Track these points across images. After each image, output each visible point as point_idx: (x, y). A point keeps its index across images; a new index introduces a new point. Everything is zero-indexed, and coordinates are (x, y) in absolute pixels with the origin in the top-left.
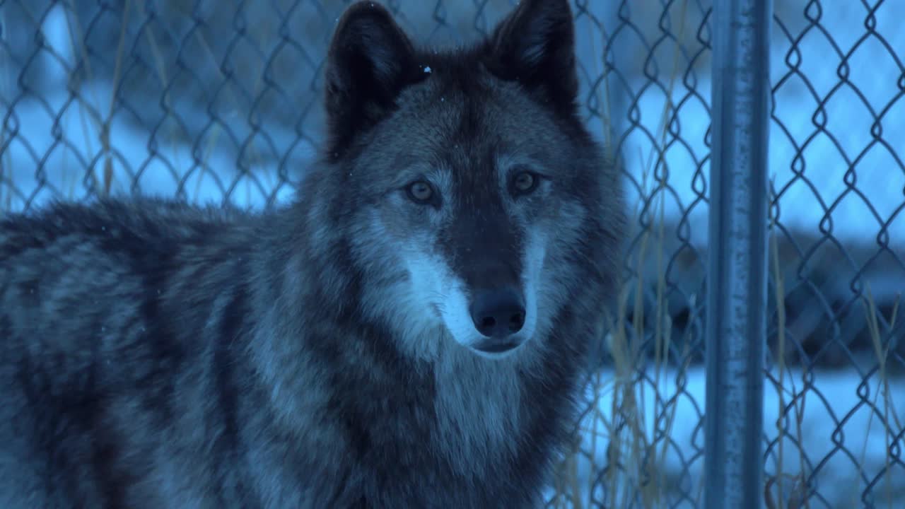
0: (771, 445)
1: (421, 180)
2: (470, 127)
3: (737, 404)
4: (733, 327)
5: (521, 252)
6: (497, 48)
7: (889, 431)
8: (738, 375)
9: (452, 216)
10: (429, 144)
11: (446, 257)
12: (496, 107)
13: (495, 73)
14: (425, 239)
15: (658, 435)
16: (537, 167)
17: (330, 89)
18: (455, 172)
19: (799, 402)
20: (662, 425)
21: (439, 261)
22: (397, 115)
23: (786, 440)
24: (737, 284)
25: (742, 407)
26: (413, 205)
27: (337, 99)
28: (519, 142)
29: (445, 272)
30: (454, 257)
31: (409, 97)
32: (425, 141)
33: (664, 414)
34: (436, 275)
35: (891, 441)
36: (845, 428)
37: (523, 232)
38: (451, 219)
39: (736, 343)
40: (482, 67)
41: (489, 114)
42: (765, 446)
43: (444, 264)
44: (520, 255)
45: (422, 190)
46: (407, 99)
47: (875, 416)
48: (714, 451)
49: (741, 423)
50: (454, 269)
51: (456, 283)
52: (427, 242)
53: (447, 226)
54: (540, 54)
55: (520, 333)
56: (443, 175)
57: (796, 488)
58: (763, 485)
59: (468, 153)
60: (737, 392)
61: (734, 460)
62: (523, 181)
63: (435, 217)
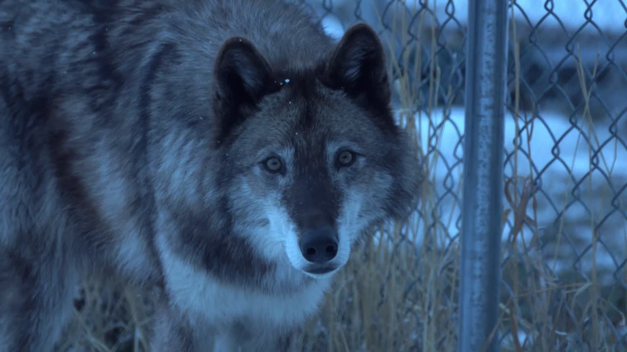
0: (509, 157)
1: (273, 156)
2: (307, 120)
3: (486, 127)
4: (483, 74)
5: (339, 205)
6: (327, 69)
7: (591, 148)
8: (487, 108)
9: (292, 181)
10: (279, 133)
11: (288, 209)
12: (326, 107)
13: (327, 84)
14: (275, 197)
15: (431, 149)
16: (355, 148)
17: (216, 97)
18: (296, 151)
19: (529, 126)
20: (433, 142)
21: (283, 212)
22: (259, 115)
23: (519, 153)
24: (488, 46)
25: (490, 130)
26: (268, 173)
27: (220, 104)
28: (342, 132)
29: (286, 219)
30: (292, 209)
31: (269, 102)
32: (276, 131)
33: (435, 134)
34: (282, 221)
35: (592, 154)
36: (561, 145)
37: (341, 192)
38: (291, 183)
39: (486, 86)
40: (317, 81)
41: (321, 113)
42: (505, 157)
43: (286, 214)
44: (338, 207)
45: (275, 164)
46: (266, 102)
47: (582, 136)
48: (470, 160)
49: (489, 141)
50: (291, 217)
51: (292, 226)
52: (276, 198)
53: (289, 188)
54: (356, 73)
55: (334, 260)
56: (288, 151)
57: (527, 185)
58: (503, 184)
59: (305, 139)
60: (486, 119)
61: (484, 166)
62: (345, 157)
63: (282, 181)
